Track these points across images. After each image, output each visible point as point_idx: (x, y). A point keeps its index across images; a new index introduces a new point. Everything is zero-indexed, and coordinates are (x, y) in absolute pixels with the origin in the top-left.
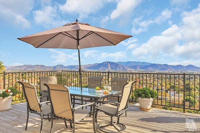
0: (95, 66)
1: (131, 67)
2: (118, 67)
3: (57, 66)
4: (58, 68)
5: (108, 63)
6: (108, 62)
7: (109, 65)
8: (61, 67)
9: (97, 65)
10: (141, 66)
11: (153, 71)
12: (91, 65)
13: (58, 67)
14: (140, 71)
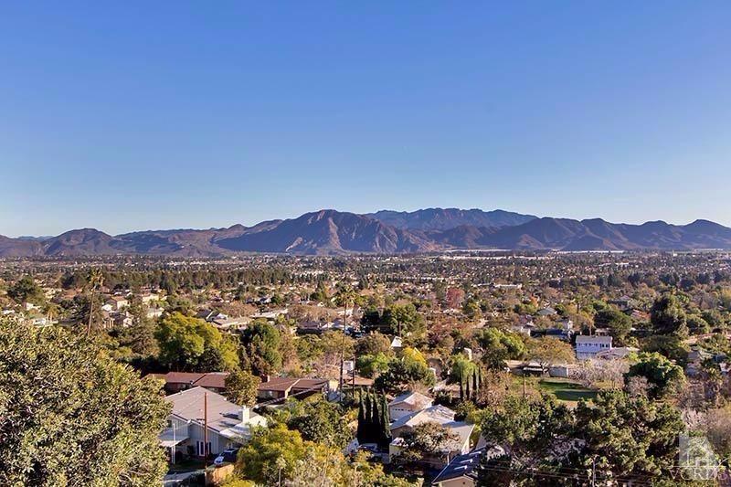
0: (264, 232)
1: (438, 238)
2: (377, 240)
3: (68, 235)
4: (72, 247)
5: (330, 220)
6: (329, 213)
7: (333, 229)
8: (91, 243)
9: (273, 227)
10: (482, 229)
11: (537, 251)
12: (246, 228)
13: (73, 242)
14: (481, 254)
